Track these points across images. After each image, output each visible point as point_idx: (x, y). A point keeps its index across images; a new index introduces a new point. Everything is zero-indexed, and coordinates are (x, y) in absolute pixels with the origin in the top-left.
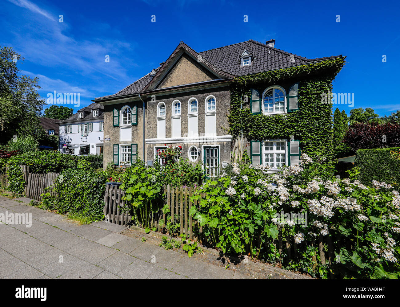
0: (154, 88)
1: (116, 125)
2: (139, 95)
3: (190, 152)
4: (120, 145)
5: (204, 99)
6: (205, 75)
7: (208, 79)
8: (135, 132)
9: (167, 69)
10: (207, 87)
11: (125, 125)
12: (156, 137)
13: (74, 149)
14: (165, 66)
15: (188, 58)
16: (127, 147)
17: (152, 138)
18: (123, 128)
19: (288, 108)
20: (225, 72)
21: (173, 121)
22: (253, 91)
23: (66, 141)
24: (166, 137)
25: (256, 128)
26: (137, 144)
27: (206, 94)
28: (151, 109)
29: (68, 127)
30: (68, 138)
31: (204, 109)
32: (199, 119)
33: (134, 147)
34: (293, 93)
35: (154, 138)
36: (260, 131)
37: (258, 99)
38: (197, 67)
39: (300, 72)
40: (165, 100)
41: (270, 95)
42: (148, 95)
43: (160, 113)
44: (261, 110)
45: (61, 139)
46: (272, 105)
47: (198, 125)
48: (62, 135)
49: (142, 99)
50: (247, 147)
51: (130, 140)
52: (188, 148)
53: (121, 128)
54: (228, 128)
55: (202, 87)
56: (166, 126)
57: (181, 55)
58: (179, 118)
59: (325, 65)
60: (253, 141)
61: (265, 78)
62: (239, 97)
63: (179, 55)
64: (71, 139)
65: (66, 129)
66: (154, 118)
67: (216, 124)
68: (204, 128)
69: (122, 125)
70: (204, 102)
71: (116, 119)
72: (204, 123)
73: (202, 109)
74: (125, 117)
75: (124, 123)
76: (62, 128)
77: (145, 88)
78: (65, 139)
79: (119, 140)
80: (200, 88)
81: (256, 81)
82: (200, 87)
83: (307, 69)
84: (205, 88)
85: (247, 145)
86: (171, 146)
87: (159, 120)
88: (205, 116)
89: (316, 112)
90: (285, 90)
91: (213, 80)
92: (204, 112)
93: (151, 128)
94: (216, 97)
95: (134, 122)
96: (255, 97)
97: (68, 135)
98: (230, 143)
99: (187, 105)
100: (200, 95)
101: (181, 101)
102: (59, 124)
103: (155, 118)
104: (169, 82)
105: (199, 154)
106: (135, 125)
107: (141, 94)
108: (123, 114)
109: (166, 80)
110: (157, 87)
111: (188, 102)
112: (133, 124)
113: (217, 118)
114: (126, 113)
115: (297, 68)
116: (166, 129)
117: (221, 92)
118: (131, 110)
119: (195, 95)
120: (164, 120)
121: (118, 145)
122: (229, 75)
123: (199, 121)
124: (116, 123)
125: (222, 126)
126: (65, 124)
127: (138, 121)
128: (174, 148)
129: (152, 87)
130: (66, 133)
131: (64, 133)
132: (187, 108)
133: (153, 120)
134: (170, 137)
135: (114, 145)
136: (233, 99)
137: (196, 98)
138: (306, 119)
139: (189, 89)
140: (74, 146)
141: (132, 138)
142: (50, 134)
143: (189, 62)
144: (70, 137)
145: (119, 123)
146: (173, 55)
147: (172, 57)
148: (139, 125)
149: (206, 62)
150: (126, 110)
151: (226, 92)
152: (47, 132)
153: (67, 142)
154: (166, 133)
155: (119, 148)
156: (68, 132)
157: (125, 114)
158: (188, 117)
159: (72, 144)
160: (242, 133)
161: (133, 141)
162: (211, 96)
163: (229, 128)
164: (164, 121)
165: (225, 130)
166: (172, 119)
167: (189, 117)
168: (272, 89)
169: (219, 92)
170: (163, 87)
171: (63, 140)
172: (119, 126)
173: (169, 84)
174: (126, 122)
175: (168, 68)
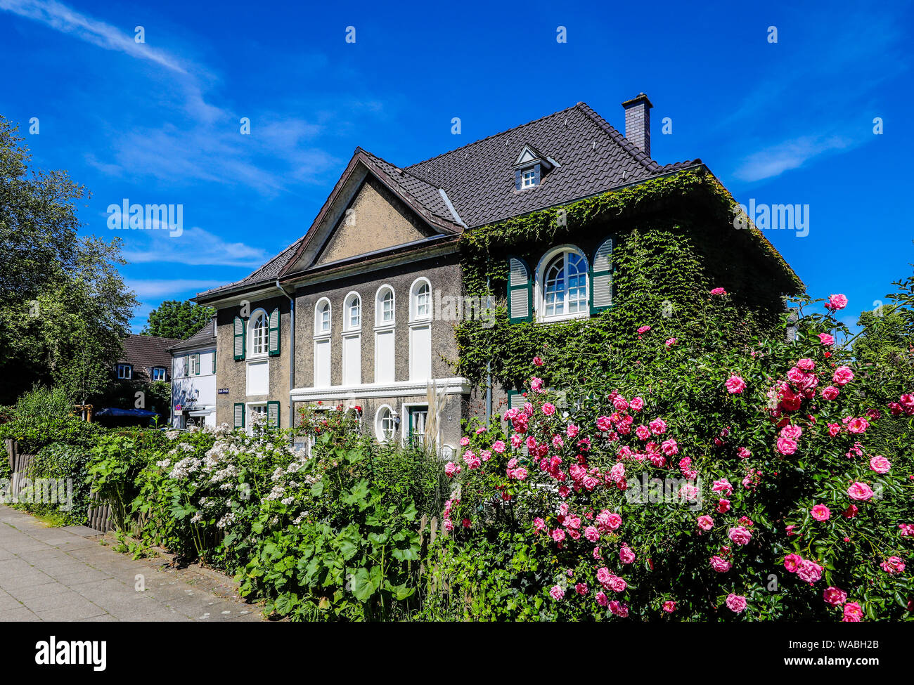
0: (309, 264)
1: (239, 357)
2: (278, 283)
3: (378, 420)
4: (247, 404)
5: (408, 288)
6: (408, 225)
7: (416, 237)
8: (276, 372)
9: (332, 218)
10: (413, 257)
11: (258, 355)
12: (312, 385)
13: (203, 418)
14: (326, 209)
15: (377, 187)
16: (262, 408)
17: (305, 386)
18: (255, 362)
19: (591, 303)
20: (443, 219)
21: (347, 344)
22: (513, 261)
23: (187, 396)
24: (332, 385)
25: (516, 358)
26: (278, 403)
27: (412, 275)
28: (303, 316)
29: (191, 360)
30: (190, 389)
31: (408, 313)
32: (397, 338)
33: (273, 408)
34: (602, 263)
35: (309, 387)
36: (525, 365)
37: (524, 281)
38: (395, 207)
39: (601, 210)
40: (330, 292)
41: (559, 269)
42: (296, 281)
43: (321, 324)
44: (532, 311)
45: (176, 391)
46: (561, 296)
47: (396, 353)
48: (178, 381)
49: (286, 292)
50: (503, 406)
51: (267, 392)
52: (374, 411)
53: (250, 364)
54: (456, 359)
55: (402, 258)
56: (332, 357)
57: (362, 180)
58: (357, 337)
59: (653, 190)
60: (514, 393)
61: (526, 231)
62: (481, 279)
63: (357, 180)
64: (197, 391)
65: (186, 366)
66: (308, 338)
67: (432, 350)
68: (407, 361)
69: (252, 357)
70: (407, 296)
71: (239, 340)
72: (407, 347)
73: (403, 312)
74: (258, 337)
75: (255, 352)
76: (179, 363)
77: (288, 266)
78: (184, 392)
79: (245, 394)
80: (399, 261)
81: (510, 237)
82: (399, 259)
83: (615, 202)
84: (409, 258)
85: (503, 401)
86: (342, 406)
87: (319, 342)
88: (410, 329)
89: (648, 312)
90: (586, 256)
91: (427, 240)
92: (407, 319)
93: (304, 363)
94: (431, 280)
95: (274, 347)
96: (517, 278)
97: (191, 380)
98: (459, 396)
99: (373, 303)
100: (399, 277)
101: (362, 294)
102: (171, 352)
103: (311, 337)
104: (339, 247)
105: (397, 426)
106: (275, 355)
107: (280, 280)
108: (254, 330)
109: (332, 244)
110: (315, 262)
111: (374, 297)
112: (272, 352)
113: (433, 336)
114: (261, 327)
115: (594, 203)
116: (332, 364)
117: (442, 268)
118: (268, 318)
119: (391, 279)
120: (327, 341)
121: (243, 405)
122: (452, 227)
123: (397, 342)
124: (239, 353)
125: (443, 354)
126: (184, 352)
127: (282, 345)
128: (347, 410)
129: (305, 262)
130: (186, 375)
131: (183, 375)
132: (373, 312)
133: (307, 342)
134: (340, 384)
135: (235, 404)
136: (469, 284)
137: (392, 285)
138: (624, 331)
139: (376, 263)
140: (204, 409)
141: (270, 389)
142: (156, 378)
143: (379, 197)
144: (196, 387)
145: (244, 351)
146: (342, 181)
147: (339, 187)
148: (283, 355)
149: (406, 196)
150: (260, 318)
151: (452, 267)
152: (147, 372)
153: (188, 400)
154: (332, 373)
155: (244, 413)
156: (190, 374)
157: (258, 329)
158: (376, 334)
159: (198, 404)
160: (489, 370)
161: (271, 395)
162: (422, 278)
163: (458, 358)
164: (328, 345)
165: (449, 365)
166: (344, 338)
167: (379, 333)
168: (561, 254)
169: (438, 269)
170: (327, 261)
171: (180, 394)
172: (244, 360)
173: (339, 253)
174: (260, 348)
175: (336, 214)
